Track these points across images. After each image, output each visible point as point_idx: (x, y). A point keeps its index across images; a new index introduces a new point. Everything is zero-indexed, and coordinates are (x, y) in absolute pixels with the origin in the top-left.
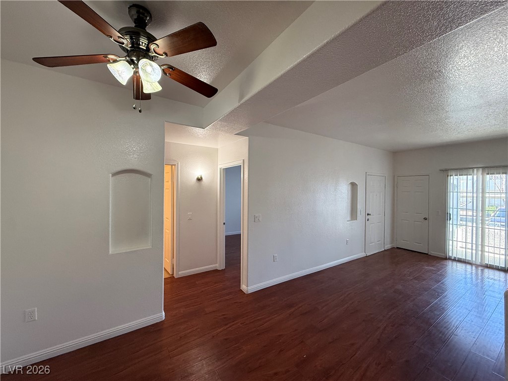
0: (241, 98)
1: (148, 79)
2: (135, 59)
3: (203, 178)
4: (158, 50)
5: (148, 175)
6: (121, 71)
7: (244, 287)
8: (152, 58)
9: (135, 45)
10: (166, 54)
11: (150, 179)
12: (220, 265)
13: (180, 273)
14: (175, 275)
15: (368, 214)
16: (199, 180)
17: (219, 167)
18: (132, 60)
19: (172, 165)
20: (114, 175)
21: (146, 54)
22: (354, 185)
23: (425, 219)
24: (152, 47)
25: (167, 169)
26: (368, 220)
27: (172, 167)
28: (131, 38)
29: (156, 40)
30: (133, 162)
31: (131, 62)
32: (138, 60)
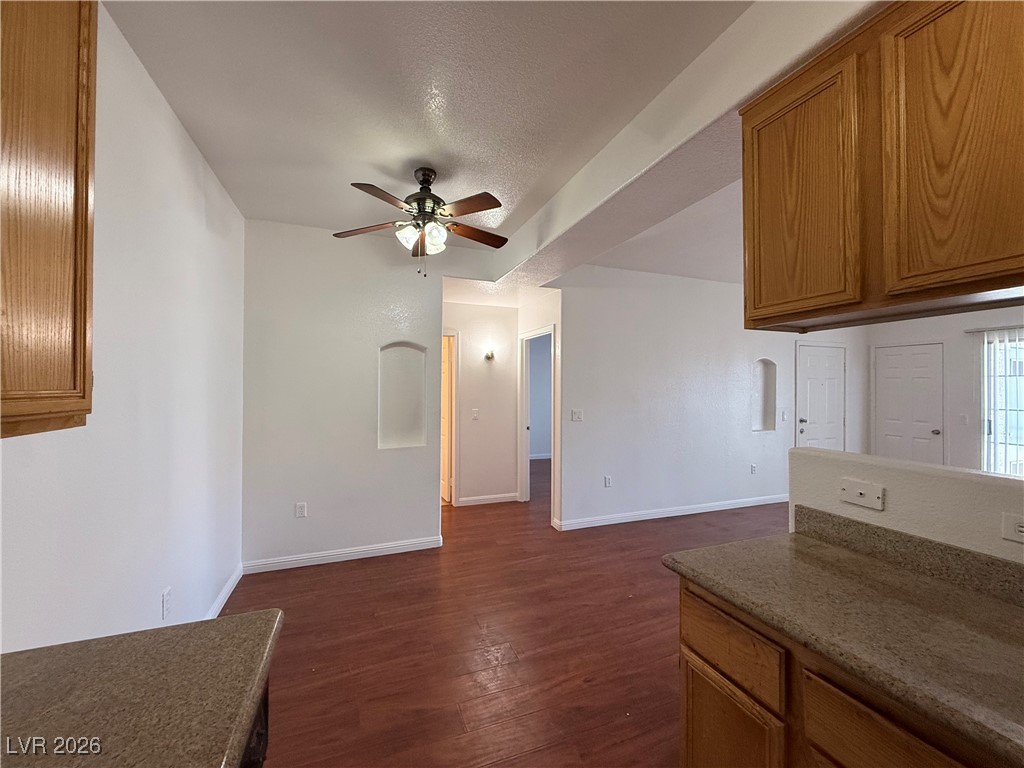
0: (539, 245)
1: (434, 242)
2: (420, 222)
3: (495, 355)
4: (443, 213)
5: (422, 349)
6: (408, 236)
7: (555, 522)
8: (436, 220)
9: (421, 209)
10: (451, 215)
11: (424, 355)
12: (521, 494)
13: (461, 499)
14: (453, 503)
15: (802, 421)
16: (489, 358)
17: (520, 337)
18: (418, 224)
19: (449, 336)
20: (382, 349)
21: (430, 217)
22: (768, 365)
23: (937, 433)
24: (439, 211)
25: (445, 341)
26: (802, 432)
27: (449, 340)
28: (419, 204)
29: (444, 204)
30: (404, 332)
31: (417, 226)
32: (424, 224)
